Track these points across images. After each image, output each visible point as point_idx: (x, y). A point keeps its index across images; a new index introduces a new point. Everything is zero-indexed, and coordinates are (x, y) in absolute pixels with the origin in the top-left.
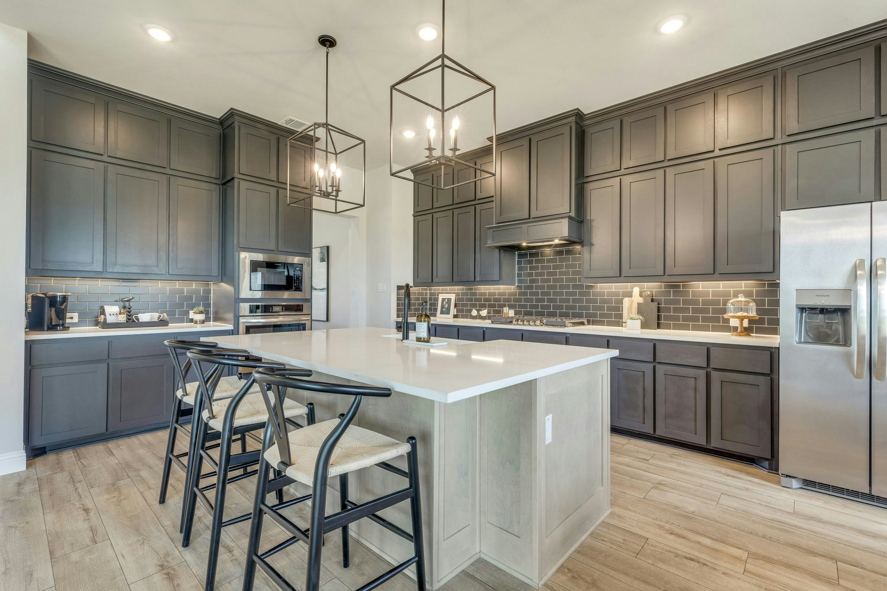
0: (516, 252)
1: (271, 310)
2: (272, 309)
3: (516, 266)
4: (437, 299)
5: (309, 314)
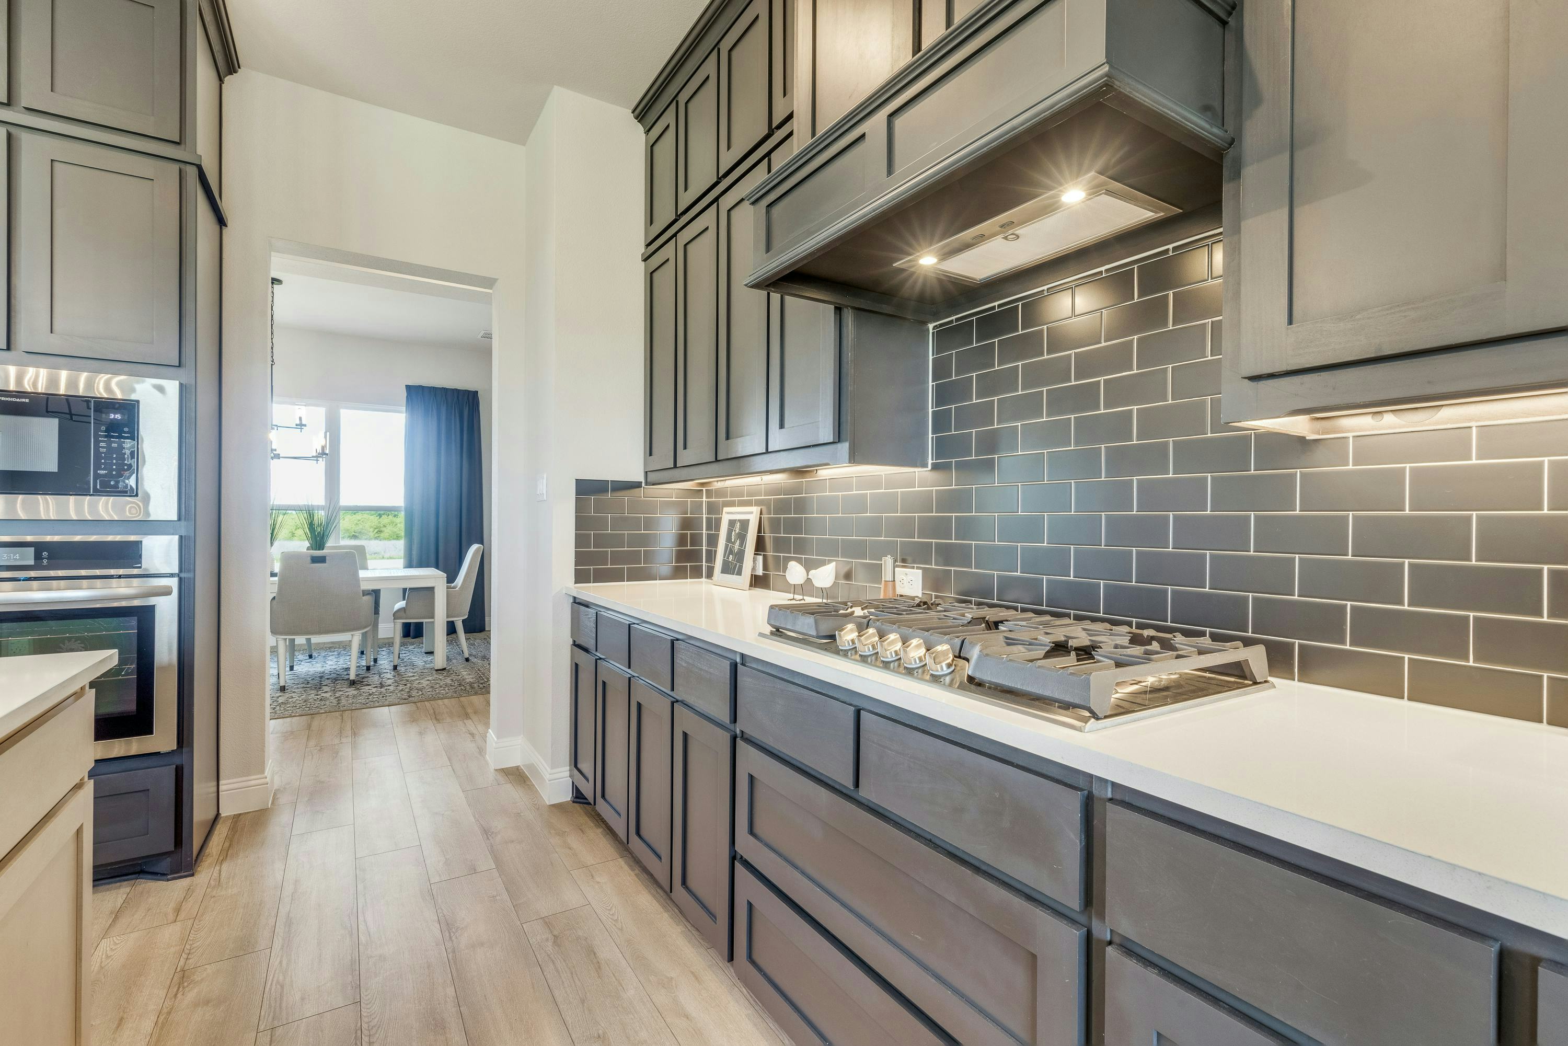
0: (931, 326)
3: (931, 384)
4: (718, 522)
5: (172, 575)
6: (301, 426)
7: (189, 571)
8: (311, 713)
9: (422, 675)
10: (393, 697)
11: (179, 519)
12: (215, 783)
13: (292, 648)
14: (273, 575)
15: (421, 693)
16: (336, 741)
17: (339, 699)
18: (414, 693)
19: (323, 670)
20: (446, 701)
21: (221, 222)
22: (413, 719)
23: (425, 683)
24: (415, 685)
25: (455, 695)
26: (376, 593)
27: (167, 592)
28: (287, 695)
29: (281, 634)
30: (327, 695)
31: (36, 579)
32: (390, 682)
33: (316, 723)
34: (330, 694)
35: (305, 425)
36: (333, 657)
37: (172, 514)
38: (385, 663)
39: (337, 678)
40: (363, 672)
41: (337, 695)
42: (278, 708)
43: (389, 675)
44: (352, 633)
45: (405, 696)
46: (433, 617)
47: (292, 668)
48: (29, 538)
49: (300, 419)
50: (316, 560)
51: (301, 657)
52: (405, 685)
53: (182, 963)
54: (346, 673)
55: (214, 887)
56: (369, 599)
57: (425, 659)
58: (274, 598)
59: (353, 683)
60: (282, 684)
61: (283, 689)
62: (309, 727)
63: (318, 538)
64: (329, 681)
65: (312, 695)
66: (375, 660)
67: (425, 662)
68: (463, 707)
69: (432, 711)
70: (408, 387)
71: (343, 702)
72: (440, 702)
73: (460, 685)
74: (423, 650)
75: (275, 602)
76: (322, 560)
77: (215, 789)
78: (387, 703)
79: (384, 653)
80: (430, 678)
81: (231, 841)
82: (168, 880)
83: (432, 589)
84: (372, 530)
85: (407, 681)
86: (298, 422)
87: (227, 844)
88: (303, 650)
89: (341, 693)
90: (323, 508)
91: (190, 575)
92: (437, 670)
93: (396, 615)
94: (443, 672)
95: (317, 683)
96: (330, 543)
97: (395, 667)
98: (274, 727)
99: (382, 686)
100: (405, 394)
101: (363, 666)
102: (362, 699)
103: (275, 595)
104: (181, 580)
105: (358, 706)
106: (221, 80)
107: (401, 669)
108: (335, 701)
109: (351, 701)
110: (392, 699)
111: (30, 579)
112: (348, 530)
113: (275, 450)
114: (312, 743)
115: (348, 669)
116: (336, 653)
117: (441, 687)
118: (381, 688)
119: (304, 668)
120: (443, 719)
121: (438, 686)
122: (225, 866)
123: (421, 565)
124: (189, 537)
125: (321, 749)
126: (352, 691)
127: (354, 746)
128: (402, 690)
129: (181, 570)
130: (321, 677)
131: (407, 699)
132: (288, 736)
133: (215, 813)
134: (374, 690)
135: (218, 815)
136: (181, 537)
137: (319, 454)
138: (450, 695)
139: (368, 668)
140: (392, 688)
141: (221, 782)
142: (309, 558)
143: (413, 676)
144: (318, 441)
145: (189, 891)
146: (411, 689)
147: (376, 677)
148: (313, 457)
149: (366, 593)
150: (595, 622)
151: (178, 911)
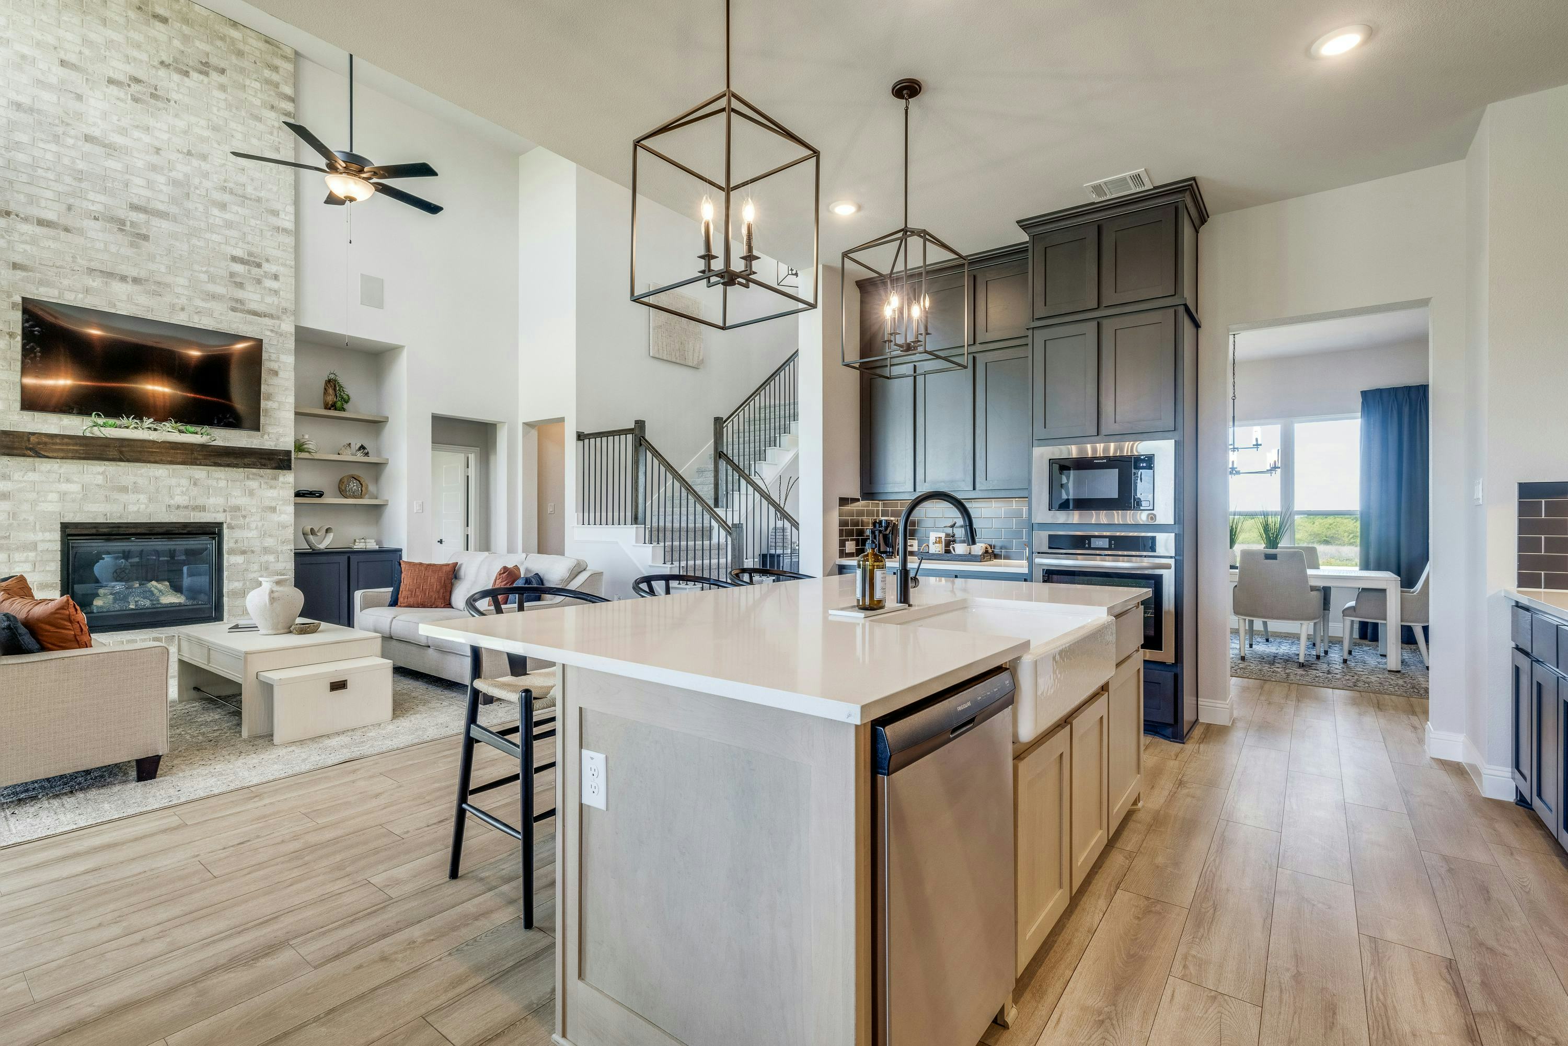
1: (1087, 545)
2: (1090, 543)
5: (1171, 557)
6: (1257, 445)
7: (1180, 555)
8: (1264, 679)
9: (1372, 672)
10: (1339, 683)
11: (1175, 524)
12: (1196, 698)
13: (1251, 632)
14: (1232, 567)
15: (1367, 685)
16: (1282, 701)
17: (1288, 675)
18: (1360, 684)
19: (1277, 651)
20: (1393, 697)
21: (1197, 325)
22: (1354, 703)
23: (1373, 678)
24: (1363, 678)
25: (1404, 694)
26: (1326, 592)
27: (1168, 567)
28: (1246, 664)
29: (1242, 615)
30: (1279, 670)
31: (1109, 555)
32: (1337, 671)
33: (1267, 686)
34: (1281, 669)
35: (1261, 445)
36: (1287, 644)
37: (1171, 521)
38: (1336, 656)
39: (1288, 660)
40: (1313, 659)
41: (1287, 671)
42: (1239, 670)
43: (1337, 667)
44: (1301, 622)
45: (1351, 684)
46: (1385, 619)
47: (1251, 646)
48: (1105, 534)
49: (1257, 440)
50: (1269, 557)
51: (1259, 640)
52: (1353, 676)
53: (1180, 777)
54: (1297, 657)
55: (1196, 753)
56: (1317, 596)
57: (1380, 660)
58: (1236, 586)
59: (1301, 665)
60: (1243, 655)
61: (1243, 659)
62: (1262, 688)
63: (1272, 539)
64: (1282, 661)
65: (1266, 667)
66: (1326, 652)
67: (1379, 663)
68: (1411, 706)
69: (1376, 701)
70: (1364, 394)
71: (1292, 677)
72: (1386, 697)
73: (1413, 688)
74: (1379, 653)
75: (1236, 589)
76: (1273, 557)
77: (1195, 702)
78: (1331, 686)
79: (1336, 648)
80: (1381, 676)
81: (1205, 735)
82: (1171, 741)
83: (1383, 591)
84: (1346, 534)
85: (1356, 674)
86: (1255, 443)
87: (1203, 736)
88: (1262, 635)
89: (1291, 671)
90: (1276, 514)
91: (1181, 558)
92: (1389, 671)
93: (1346, 612)
94: (1397, 674)
95: (1273, 660)
96: (1284, 543)
97: (1345, 661)
98: (1234, 684)
99: (1329, 672)
100: (1361, 400)
101: (1314, 655)
102: (1308, 679)
103: (1236, 584)
104: (1176, 560)
105: (1304, 683)
106: (1197, 232)
107: (1352, 664)
108: (1285, 676)
109: (1298, 678)
110: (1338, 683)
111: (1106, 555)
112: (1319, 534)
113: (1236, 468)
114: (1263, 698)
115: (1298, 655)
116: (1290, 641)
117: (1391, 685)
118: (1328, 674)
119: (1261, 648)
120: (1386, 709)
121: (1387, 683)
122: (1202, 746)
123: (1379, 568)
124: (1180, 534)
125: (1269, 703)
126: (1300, 671)
127: (1297, 708)
128: (1348, 680)
129: (1176, 555)
130: (1275, 657)
131: (1353, 687)
132: (1245, 689)
133: (1196, 718)
134: (1321, 674)
135: (1197, 719)
136: (1176, 534)
137: (1272, 468)
138: (1399, 693)
139: (1318, 657)
140: (1338, 676)
141: (1199, 699)
142: (1263, 555)
143: (1362, 671)
144: (1272, 456)
145: (1182, 750)
146: (1358, 680)
147: (1325, 666)
148: (1268, 471)
149: (1313, 589)
150: (1530, 624)
151: (1177, 756)
